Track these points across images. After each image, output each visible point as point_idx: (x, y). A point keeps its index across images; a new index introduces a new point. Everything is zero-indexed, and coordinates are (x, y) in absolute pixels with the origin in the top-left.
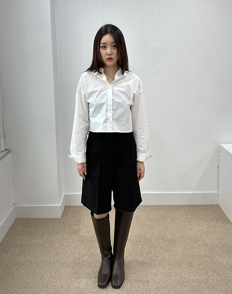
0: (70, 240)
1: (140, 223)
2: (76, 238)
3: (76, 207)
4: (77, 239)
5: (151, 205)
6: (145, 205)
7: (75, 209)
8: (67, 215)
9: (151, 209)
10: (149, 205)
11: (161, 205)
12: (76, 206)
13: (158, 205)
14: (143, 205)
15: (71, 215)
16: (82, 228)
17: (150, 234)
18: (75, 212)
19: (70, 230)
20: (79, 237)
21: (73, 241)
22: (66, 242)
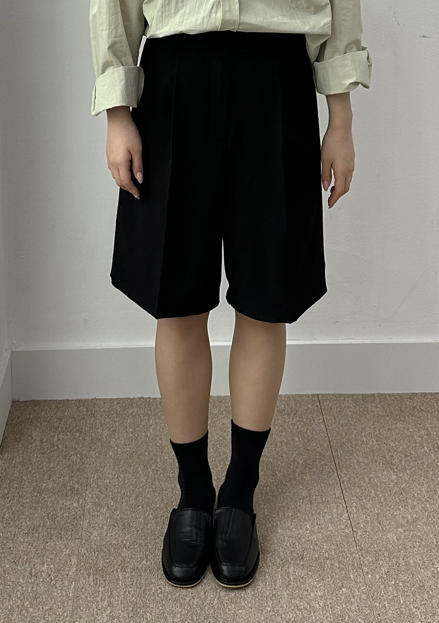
0: (43, 564)
1: (349, 480)
2: (69, 555)
3: (61, 404)
4: (74, 560)
5: (389, 395)
6: (363, 395)
7: (60, 415)
8: (26, 444)
9: (391, 413)
10: (379, 394)
11: (430, 394)
12: (60, 402)
13: (416, 394)
14: (352, 395)
15: (42, 441)
16: (95, 504)
17: (397, 528)
18: (57, 428)
19: (42, 518)
20: (83, 551)
21: (58, 570)
22: (27, 574)
